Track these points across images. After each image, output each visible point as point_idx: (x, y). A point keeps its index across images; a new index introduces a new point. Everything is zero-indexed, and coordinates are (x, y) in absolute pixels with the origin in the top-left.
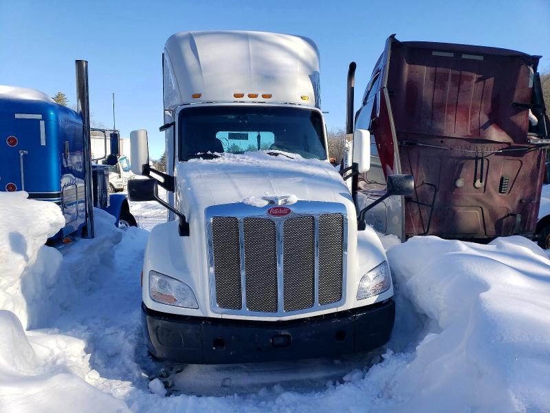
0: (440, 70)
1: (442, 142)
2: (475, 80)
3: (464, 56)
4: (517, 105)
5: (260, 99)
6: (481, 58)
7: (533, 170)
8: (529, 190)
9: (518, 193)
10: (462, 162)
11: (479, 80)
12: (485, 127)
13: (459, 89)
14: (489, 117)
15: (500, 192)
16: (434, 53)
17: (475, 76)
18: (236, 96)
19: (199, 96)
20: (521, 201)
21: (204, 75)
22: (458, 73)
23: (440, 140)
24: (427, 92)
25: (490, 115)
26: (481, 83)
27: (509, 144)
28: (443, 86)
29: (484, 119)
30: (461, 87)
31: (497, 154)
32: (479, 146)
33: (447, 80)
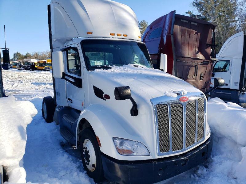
0: (184, 28)
1: (184, 59)
2: (194, 33)
3: (192, 23)
4: (208, 44)
5: (122, 37)
6: (196, 24)
7: (210, 70)
8: (208, 78)
9: (205, 79)
10: (189, 68)
11: (196, 33)
12: (197, 53)
13: (189, 37)
14: (198, 49)
15: (200, 79)
16: (182, 20)
17: (195, 32)
18: (111, 34)
19: (91, 33)
20: (206, 82)
21: (92, 21)
22: (189, 30)
23: (183, 58)
24: (179, 37)
25: (198, 48)
26: (196, 34)
27: (204, 60)
28: (185, 35)
29: (197, 50)
30: (190, 36)
31: (200, 64)
32: (195, 61)
33: (186, 33)
